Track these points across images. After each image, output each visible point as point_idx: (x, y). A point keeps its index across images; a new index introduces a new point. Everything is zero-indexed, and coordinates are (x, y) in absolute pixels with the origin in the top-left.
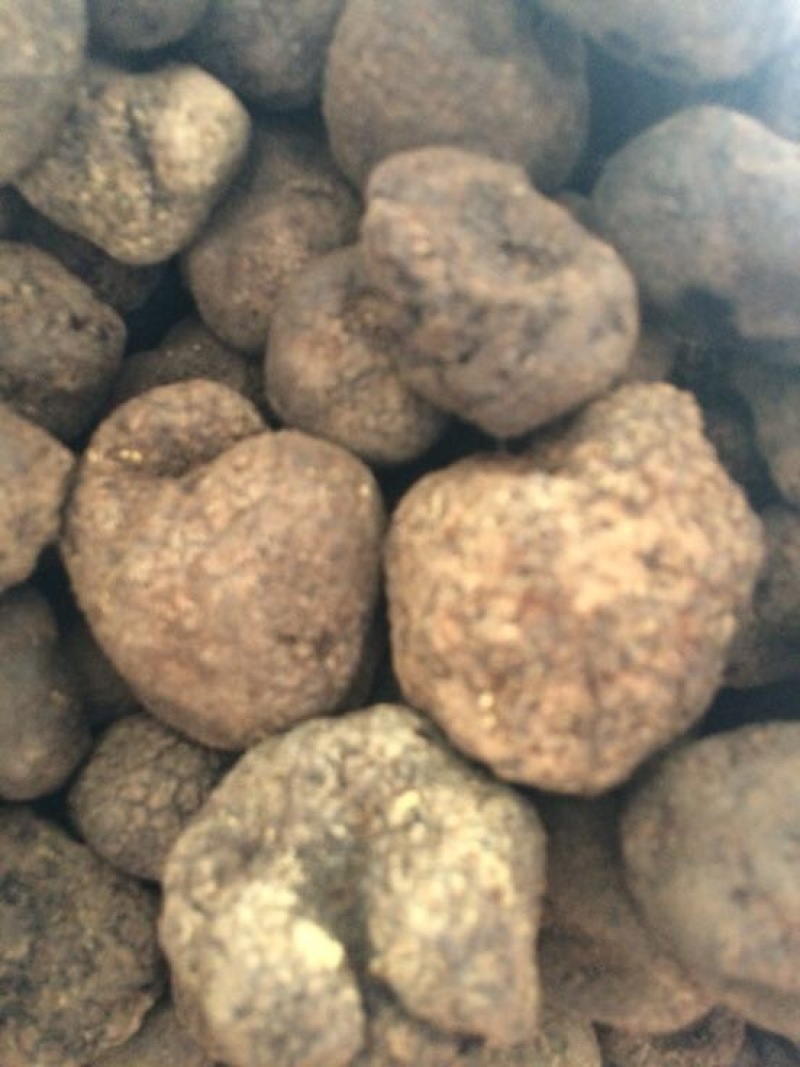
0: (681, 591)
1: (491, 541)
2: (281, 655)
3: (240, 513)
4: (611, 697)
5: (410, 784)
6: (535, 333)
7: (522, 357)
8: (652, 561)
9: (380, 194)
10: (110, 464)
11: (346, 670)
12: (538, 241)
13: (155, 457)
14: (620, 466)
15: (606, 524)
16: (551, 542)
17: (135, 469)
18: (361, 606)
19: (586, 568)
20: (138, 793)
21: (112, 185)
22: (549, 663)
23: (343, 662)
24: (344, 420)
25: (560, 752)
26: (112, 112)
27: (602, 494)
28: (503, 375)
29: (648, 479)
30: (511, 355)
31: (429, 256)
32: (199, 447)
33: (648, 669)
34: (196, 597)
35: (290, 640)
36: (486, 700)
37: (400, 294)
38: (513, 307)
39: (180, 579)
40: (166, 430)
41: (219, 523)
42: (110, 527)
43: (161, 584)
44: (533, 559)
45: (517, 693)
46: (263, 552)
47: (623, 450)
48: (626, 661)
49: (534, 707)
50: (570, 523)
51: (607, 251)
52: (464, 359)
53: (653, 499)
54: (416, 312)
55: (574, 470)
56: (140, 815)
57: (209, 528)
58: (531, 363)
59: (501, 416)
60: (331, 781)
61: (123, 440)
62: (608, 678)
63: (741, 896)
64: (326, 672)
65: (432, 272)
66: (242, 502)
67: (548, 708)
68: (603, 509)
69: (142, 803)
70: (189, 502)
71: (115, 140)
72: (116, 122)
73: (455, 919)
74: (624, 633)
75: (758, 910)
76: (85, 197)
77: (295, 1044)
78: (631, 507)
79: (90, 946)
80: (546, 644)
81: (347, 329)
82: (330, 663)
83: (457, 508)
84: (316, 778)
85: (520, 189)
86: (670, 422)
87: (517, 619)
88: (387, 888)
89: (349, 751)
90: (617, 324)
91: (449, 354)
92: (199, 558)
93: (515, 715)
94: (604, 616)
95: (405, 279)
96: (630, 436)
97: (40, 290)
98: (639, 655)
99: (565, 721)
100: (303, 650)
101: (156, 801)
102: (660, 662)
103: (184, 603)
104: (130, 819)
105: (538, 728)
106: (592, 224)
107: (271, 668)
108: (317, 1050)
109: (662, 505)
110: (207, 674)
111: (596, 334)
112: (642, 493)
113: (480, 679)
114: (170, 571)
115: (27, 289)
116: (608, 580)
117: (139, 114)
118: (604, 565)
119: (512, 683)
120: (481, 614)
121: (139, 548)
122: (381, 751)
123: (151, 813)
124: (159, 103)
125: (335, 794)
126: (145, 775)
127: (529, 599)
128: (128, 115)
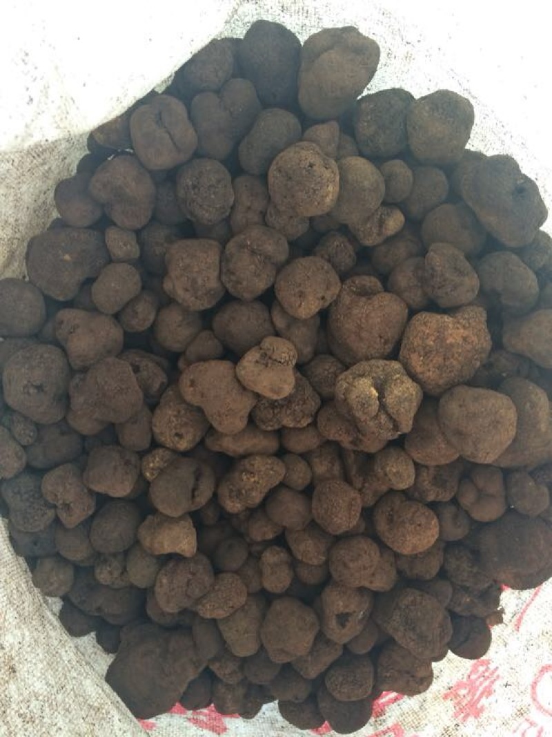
0: (469, 347)
1: (434, 325)
2: (378, 339)
3: (381, 306)
4: (447, 363)
5: (398, 374)
6: (455, 287)
7: (451, 291)
8: (465, 339)
9: (432, 250)
10: (348, 289)
11: (388, 350)
12: (462, 269)
13: (359, 290)
14: (465, 319)
15: (458, 328)
16: (446, 328)
17: (354, 292)
18: (396, 337)
19: (451, 335)
20: (327, 367)
21: (371, 228)
22: (438, 352)
23: (389, 348)
24: (406, 294)
25: (434, 372)
26: (377, 214)
27: (458, 323)
28: (446, 293)
29: (469, 323)
30: (449, 290)
31: (439, 266)
32: (370, 291)
33: (457, 359)
34: (367, 321)
35: (381, 337)
36: (422, 358)
37: (430, 271)
38: (453, 281)
39: (364, 316)
40: (364, 285)
41: (376, 306)
42: (347, 302)
43: (360, 315)
44: (442, 330)
45: (429, 357)
46: (384, 315)
47: (466, 316)
48: (453, 356)
49: (432, 361)
50: (451, 325)
51: (476, 276)
52: (439, 288)
53: (468, 327)
54: (432, 276)
55: (456, 318)
56: (326, 372)
57: (373, 307)
58: (452, 293)
59: (443, 302)
60: (381, 368)
61: (352, 284)
62: (448, 358)
63: (460, 406)
64: (384, 349)
65: (438, 269)
66: (382, 304)
67: (434, 361)
68: (458, 325)
69: (327, 370)
70: (369, 301)
71: (376, 220)
72: (378, 217)
73: (403, 394)
74: (455, 350)
75: (464, 409)
76: (362, 229)
77: (366, 406)
78: (464, 327)
79: (306, 398)
80: (438, 348)
81: (413, 275)
82: (386, 347)
83: (428, 318)
84: (378, 367)
85: (462, 257)
86: (479, 315)
87: (434, 341)
88: (390, 387)
89: (386, 365)
90: (473, 291)
91: (436, 286)
92: (370, 313)
93: (427, 362)
94: (452, 345)
95: (433, 269)
96: (469, 314)
97: (345, 246)
98: (456, 355)
99: (437, 365)
100: (383, 341)
101: (331, 370)
102: (460, 358)
103: (364, 321)
104: (324, 373)
105: (431, 365)
106: (476, 269)
107: (375, 342)
108: (370, 408)
109: (471, 329)
110: (361, 339)
111: (468, 291)
112: (467, 325)
113: (422, 353)
114: (362, 313)
115: (342, 245)
116: (454, 338)
117: (383, 216)
118: (455, 335)
119: (429, 355)
120: (427, 338)
121: (356, 307)
122: (393, 367)
123: (329, 373)
124: (388, 215)
125: (381, 371)
126: (330, 364)
127: (438, 337)
128: (381, 216)
